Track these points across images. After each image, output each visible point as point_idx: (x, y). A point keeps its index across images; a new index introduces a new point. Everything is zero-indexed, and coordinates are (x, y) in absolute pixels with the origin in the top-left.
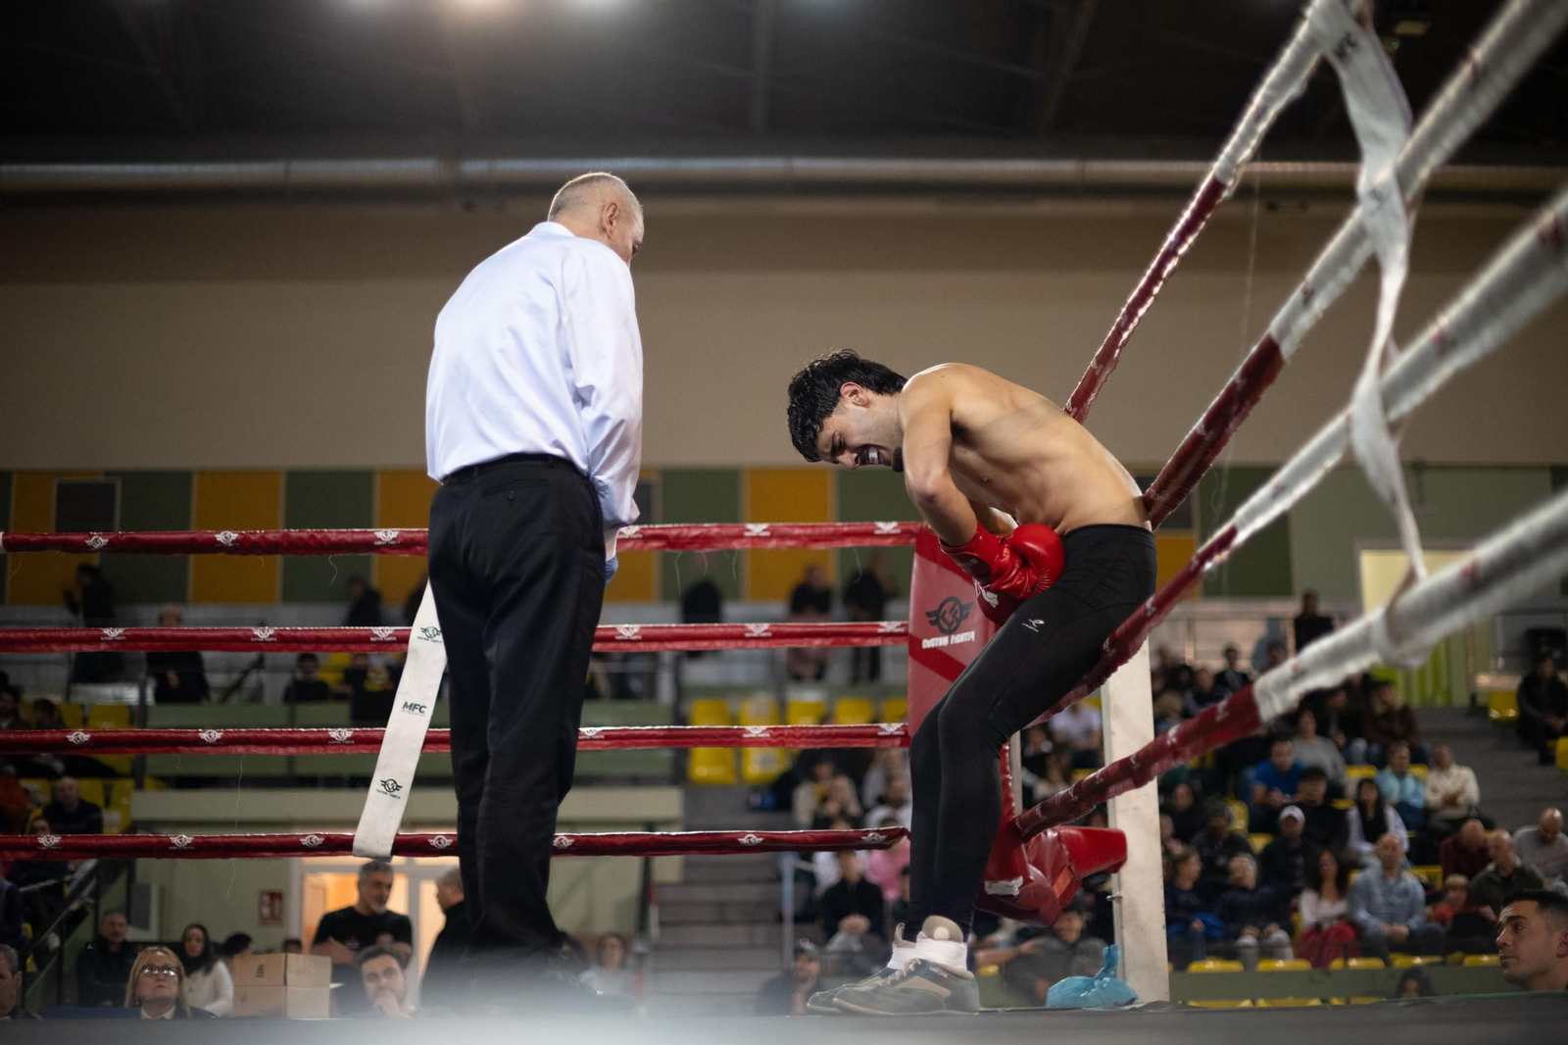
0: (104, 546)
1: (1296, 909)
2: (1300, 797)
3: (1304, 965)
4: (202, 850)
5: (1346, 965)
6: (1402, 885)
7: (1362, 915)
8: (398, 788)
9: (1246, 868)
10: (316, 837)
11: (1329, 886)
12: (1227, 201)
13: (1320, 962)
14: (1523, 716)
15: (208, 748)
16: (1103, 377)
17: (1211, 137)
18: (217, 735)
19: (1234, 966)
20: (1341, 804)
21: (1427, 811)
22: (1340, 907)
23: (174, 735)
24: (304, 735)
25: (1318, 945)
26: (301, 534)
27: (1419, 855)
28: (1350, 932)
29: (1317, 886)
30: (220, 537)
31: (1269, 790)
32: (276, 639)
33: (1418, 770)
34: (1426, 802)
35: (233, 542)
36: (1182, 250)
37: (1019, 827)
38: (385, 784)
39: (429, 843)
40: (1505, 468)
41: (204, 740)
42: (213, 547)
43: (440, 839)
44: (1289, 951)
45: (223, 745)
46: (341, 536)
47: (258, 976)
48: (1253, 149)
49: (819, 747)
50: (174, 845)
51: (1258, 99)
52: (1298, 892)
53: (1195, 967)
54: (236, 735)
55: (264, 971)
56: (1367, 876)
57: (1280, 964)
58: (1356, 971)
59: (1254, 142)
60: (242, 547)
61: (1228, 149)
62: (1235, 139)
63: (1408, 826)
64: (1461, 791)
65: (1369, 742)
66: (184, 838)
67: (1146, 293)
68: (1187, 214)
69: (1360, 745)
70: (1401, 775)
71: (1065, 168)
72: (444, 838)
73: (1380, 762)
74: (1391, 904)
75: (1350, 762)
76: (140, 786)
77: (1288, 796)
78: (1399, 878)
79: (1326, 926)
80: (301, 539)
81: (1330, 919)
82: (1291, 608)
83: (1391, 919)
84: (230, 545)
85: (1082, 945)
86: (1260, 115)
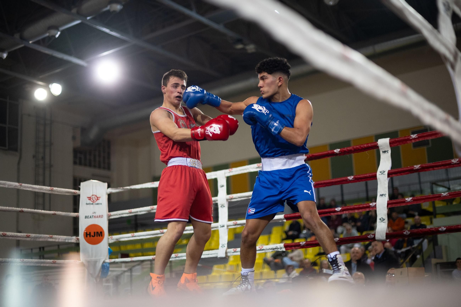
8: (384, 220)
18: (340, 209)
30: (335, 151)
32: (354, 179)
35: (339, 152)
38: (380, 219)
41: (336, 211)
45: (343, 211)
47: (401, 275)
60: (342, 153)
76: (435, 217)
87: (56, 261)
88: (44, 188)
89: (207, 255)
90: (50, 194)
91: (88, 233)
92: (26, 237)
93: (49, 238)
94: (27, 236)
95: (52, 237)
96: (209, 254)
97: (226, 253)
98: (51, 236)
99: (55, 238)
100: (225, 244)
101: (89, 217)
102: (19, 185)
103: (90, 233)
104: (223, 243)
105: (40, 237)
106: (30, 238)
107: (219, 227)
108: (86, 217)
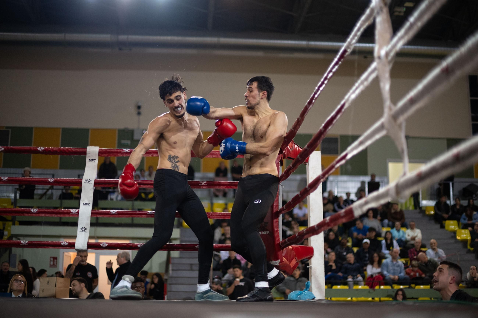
0: (3, 150)
1: (366, 270)
2: (368, 236)
3: (367, 287)
4: (31, 245)
5: (380, 288)
6: (398, 264)
7: (385, 273)
8: (86, 229)
9: (351, 257)
10: (66, 243)
11: (376, 264)
12: (348, 55)
13: (372, 286)
14: (436, 214)
15: (33, 214)
16: (309, 108)
17: (344, 35)
18: (36, 210)
19: (346, 287)
20: (380, 239)
21: (407, 242)
22: (379, 270)
23: (23, 210)
24: (63, 211)
25: (372, 282)
26: (64, 149)
27: (403, 255)
28: (381, 277)
29: (372, 263)
30: (39, 149)
31: (358, 234)
32: (55, 182)
33: (403, 229)
34: (406, 239)
35: (43, 150)
36: (334, 70)
37: (281, 245)
38: (82, 229)
39: (100, 245)
40: (433, 138)
41: (32, 212)
42: (37, 152)
43: (104, 244)
44: (363, 283)
45: (38, 214)
46: (76, 150)
47: (47, 284)
48: (356, 40)
49: (221, 219)
50: (22, 243)
51: (358, 25)
52: (366, 265)
53: (335, 287)
54: (42, 210)
55: (49, 283)
56: (387, 261)
57: (360, 287)
58: (383, 290)
59: (356, 38)
60: (45, 152)
61: (349, 40)
62: (351, 36)
63: (400, 246)
64: (417, 236)
65: (389, 221)
66: (24, 241)
67: (323, 83)
68: (336, 60)
69: (386, 221)
70: (398, 231)
71: (303, 43)
72: (105, 244)
73: (393, 227)
74: (394, 269)
75: (383, 226)
76: (14, 224)
77: (364, 236)
78: (397, 262)
79: (374, 276)
80: (64, 150)
81: (376, 273)
82: (367, 179)
83: (394, 274)
84: (42, 151)
85: (300, 279)
86: (358, 30)
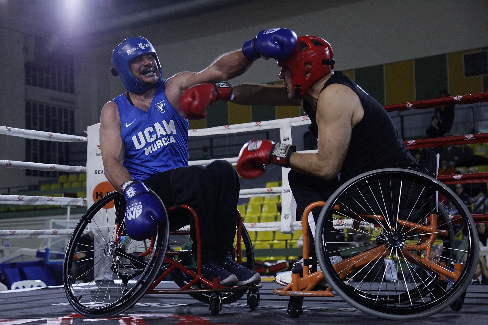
32: (474, 138)
45: (463, 180)
60: (464, 101)
87: (57, 232)
88: (40, 134)
89: (264, 227)
90: (48, 142)
91: (99, 193)
92: (19, 200)
93: (48, 200)
94: (19, 198)
95: (52, 199)
96: (266, 227)
97: (292, 226)
98: (50, 197)
99: (57, 201)
100: (289, 214)
101: (101, 172)
102: (7, 129)
103: (101, 193)
104: (287, 213)
105: (37, 200)
106: (23, 201)
107: (283, 191)
108: (96, 172)
